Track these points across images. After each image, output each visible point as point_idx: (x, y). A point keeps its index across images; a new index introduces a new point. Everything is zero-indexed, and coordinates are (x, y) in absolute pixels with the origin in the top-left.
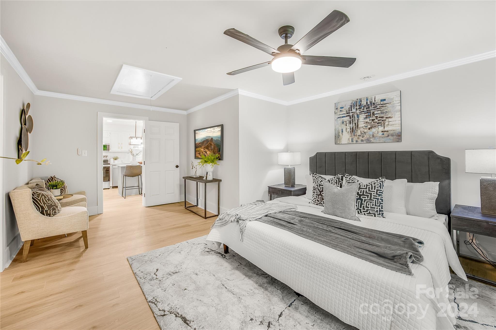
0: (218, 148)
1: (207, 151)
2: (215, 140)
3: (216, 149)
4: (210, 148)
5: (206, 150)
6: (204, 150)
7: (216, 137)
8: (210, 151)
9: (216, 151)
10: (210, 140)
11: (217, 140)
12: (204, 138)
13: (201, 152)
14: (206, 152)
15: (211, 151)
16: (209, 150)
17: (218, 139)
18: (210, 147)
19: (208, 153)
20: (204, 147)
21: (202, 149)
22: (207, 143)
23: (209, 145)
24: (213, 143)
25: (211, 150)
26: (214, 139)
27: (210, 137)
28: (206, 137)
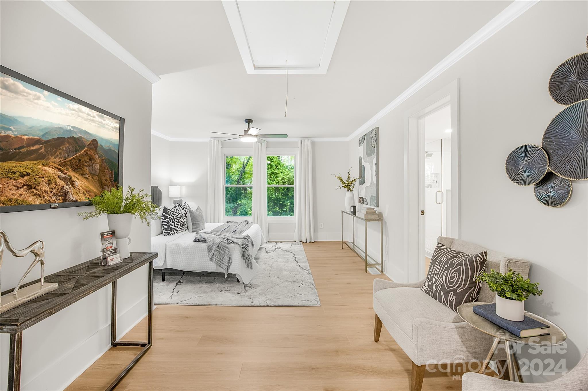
0: (112, 173)
1: (74, 178)
2: (104, 147)
3: (107, 172)
4: (87, 169)
5: (71, 173)
6: (62, 171)
7: (107, 141)
8: (87, 178)
9: (106, 180)
10: (89, 143)
11: (110, 150)
12: (61, 128)
13: (46, 180)
14: (70, 181)
15: (90, 177)
16: (82, 175)
17: (112, 149)
18: (89, 166)
19: (78, 183)
20: (58, 160)
21: (47, 168)
22: (76, 151)
23: (82, 159)
24: (99, 157)
25: (93, 175)
26: (101, 145)
27: (86, 132)
28: (69, 128)
